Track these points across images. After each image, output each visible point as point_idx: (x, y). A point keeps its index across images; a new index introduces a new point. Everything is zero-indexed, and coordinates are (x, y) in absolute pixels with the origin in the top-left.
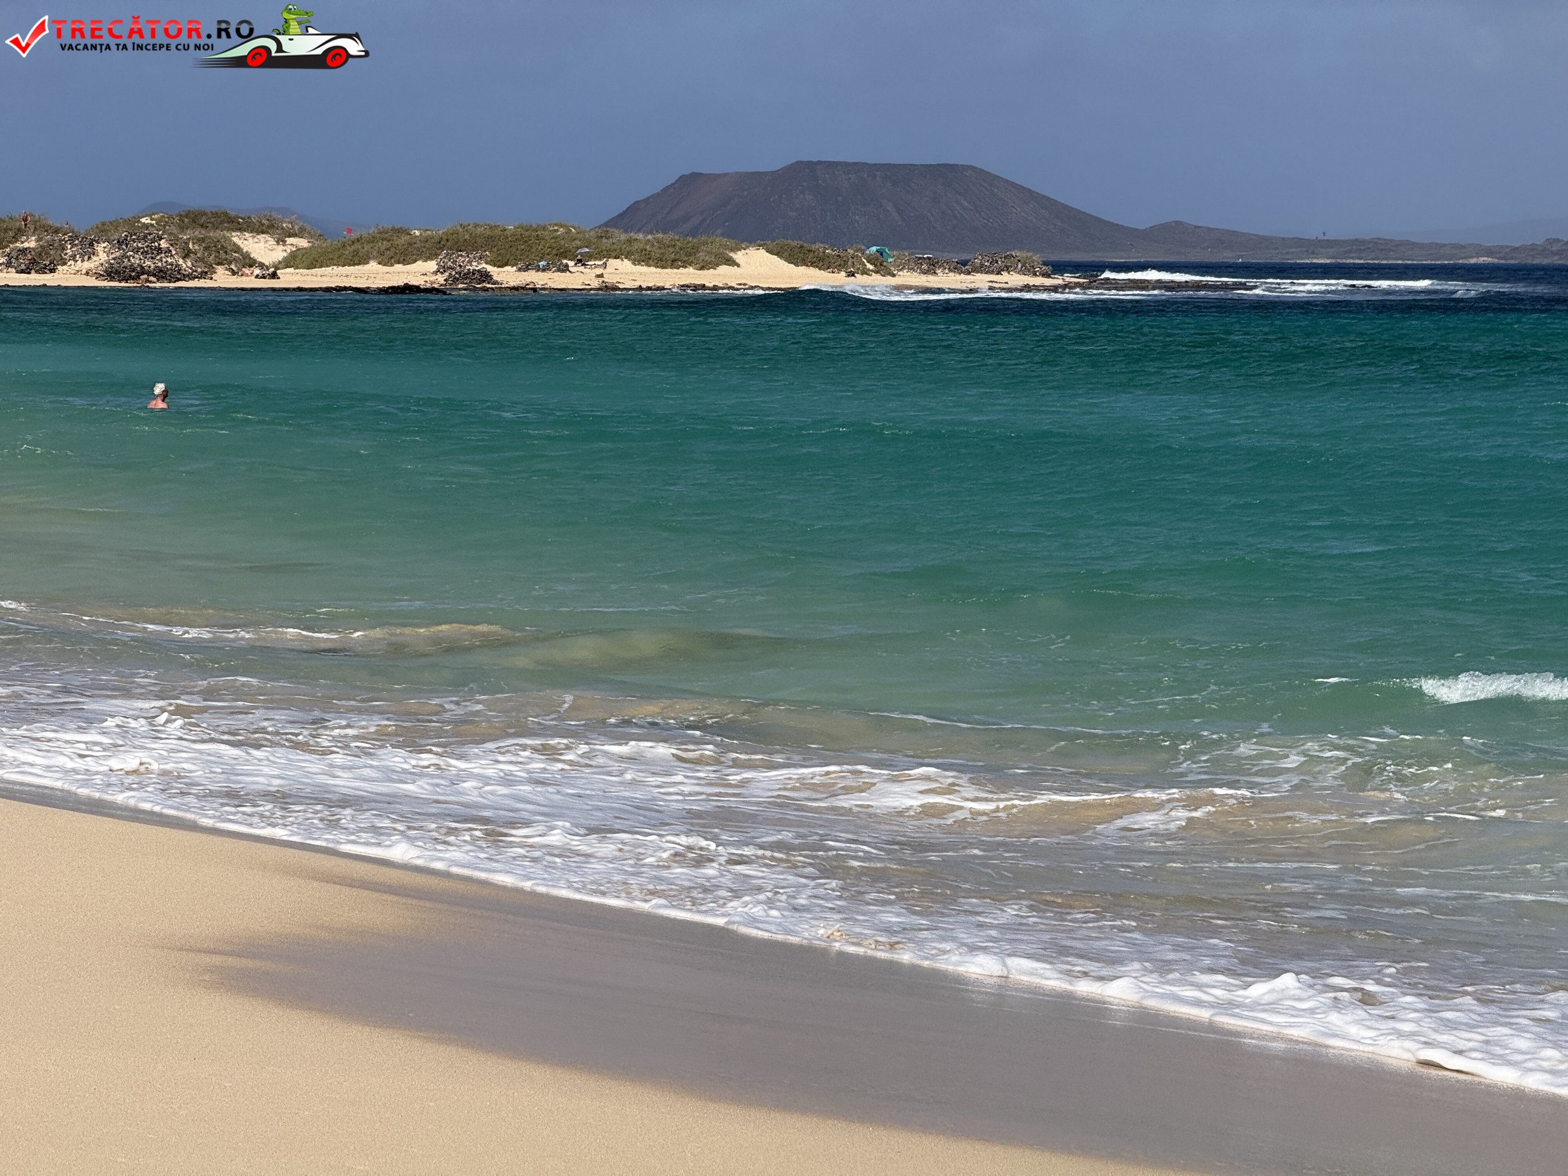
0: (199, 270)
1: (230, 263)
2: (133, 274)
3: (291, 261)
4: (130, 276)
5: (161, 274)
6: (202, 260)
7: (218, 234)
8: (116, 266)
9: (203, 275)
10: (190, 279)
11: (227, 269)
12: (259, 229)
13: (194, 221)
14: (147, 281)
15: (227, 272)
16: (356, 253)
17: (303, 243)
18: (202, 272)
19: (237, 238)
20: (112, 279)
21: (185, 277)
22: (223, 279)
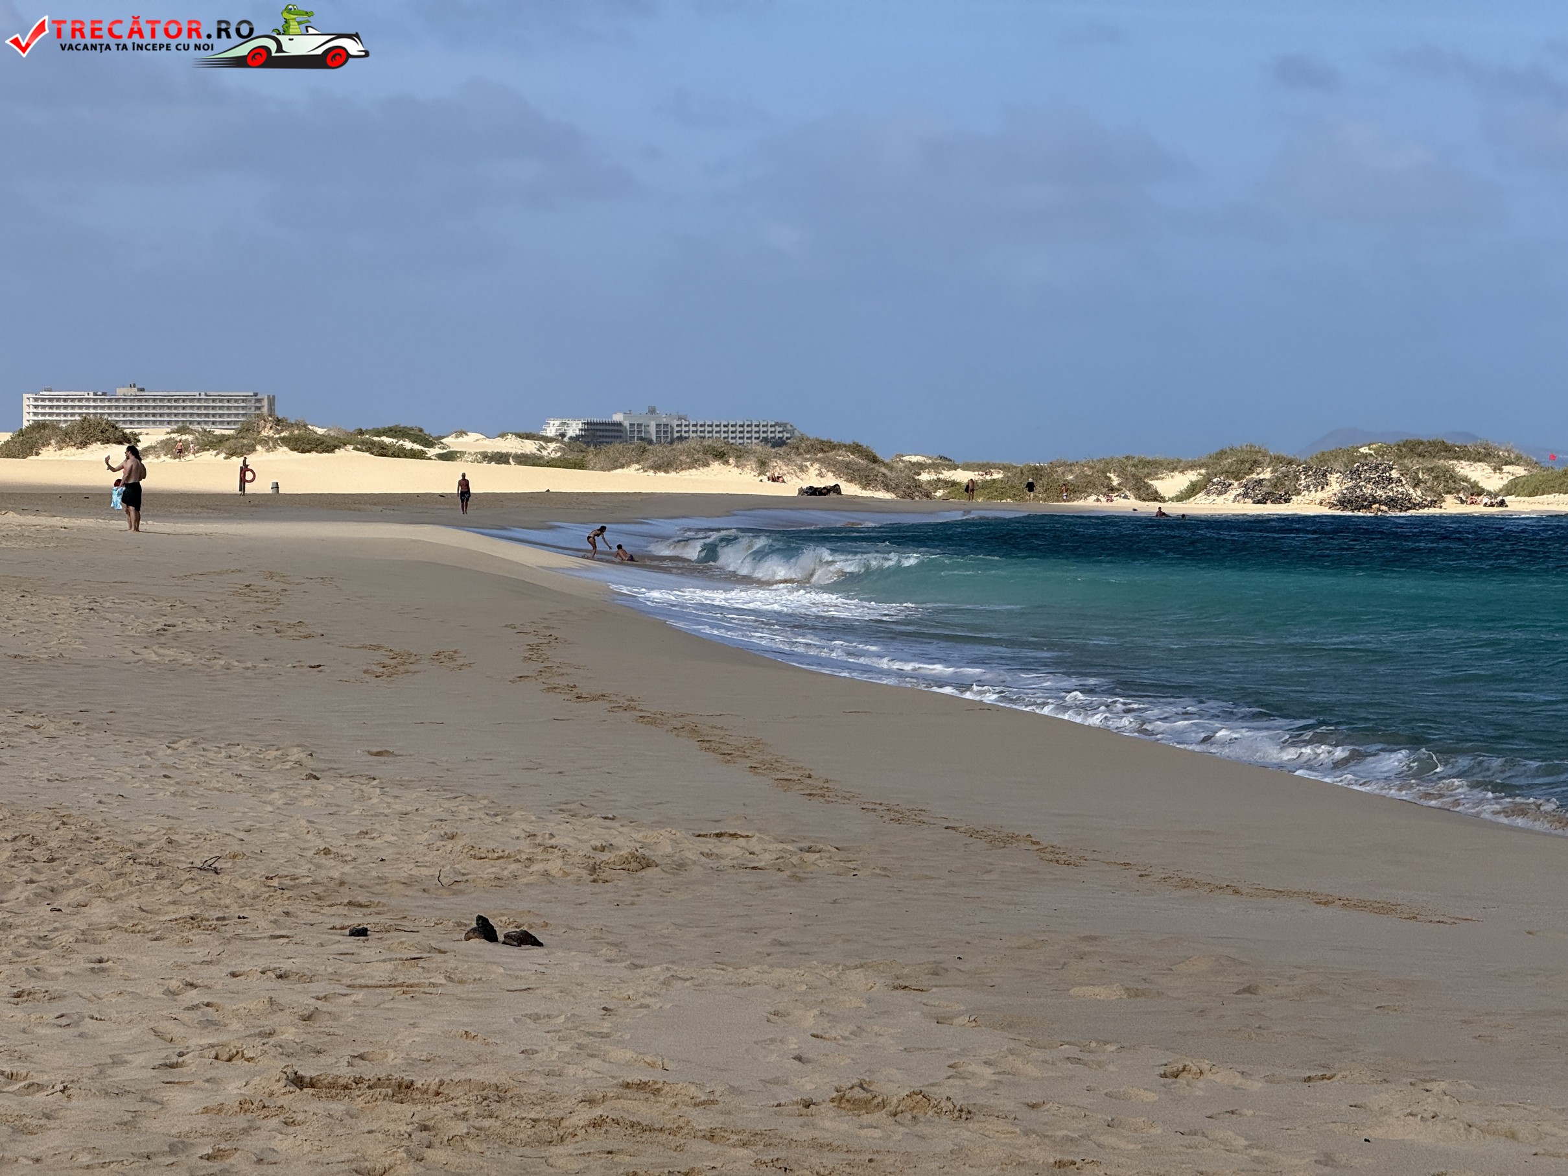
0: (1429, 499)
1: (1458, 492)
2: (1365, 503)
3: (1514, 489)
4: (1363, 506)
5: (1392, 502)
6: (1431, 489)
7: (1443, 463)
8: (1348, 495)
9: (1433, 504)
10: (1420, 508)
11: (1455, 498)
12: (1474, 457)
13: (1413, 450)
14: (1379, 510)
15: (1456, 501)
17: (1521, 471)
18: (1432, 501)
19: (1459, 467)
20: (1345, 508)
21: (1415, 506)
22: (1451, 506)
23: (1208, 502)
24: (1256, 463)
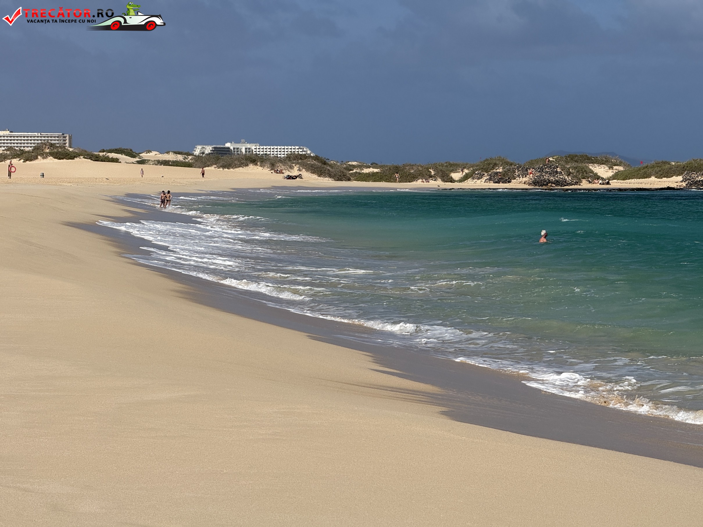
0: (574, 181)
1: (588, 178)
2: (545, 183)
3: (616, 177)
4: (544, 184)
5: (557, 183)
6: (576, 176)
7: (584, 165)
8: (538, 179)
9: (576, 183)
10: (570, 185)
12: (601, 163)
13: (572, 159)
14: (551, 186)
15: (587, 182)
16: (645, 173)
17: (621, 168)
18: (576, 182)
19: (591, 167)
20: (536, 185)
21: (568, 184)
22: (585, 185)
23: (473, 182)
24: (495, 165)
